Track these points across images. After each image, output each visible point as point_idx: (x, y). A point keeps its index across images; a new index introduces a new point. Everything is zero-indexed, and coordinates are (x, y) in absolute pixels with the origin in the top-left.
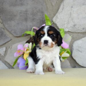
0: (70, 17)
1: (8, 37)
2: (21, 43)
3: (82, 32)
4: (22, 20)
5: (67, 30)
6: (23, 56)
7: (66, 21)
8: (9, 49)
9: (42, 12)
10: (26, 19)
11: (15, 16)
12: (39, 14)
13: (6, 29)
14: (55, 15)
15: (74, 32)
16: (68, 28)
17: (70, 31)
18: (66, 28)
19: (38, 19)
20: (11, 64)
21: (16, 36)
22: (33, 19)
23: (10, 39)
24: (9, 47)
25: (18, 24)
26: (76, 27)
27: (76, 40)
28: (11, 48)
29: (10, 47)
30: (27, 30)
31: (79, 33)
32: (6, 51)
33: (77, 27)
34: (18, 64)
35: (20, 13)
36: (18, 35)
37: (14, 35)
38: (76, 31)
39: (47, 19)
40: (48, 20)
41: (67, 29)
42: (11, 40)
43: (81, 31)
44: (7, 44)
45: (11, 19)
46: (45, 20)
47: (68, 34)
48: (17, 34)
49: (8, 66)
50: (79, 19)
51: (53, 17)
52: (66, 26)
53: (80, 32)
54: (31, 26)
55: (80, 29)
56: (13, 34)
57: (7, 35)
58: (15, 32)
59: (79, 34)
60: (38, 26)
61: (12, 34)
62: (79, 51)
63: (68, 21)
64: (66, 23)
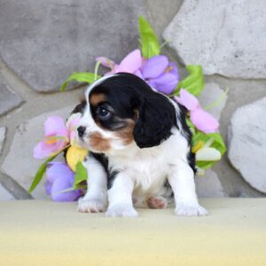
0: (222, 27)
1: (13, 92)
2: (57, 112)
3: (262, 76)
4: (60, 37)
5: (211, 70)
6: (65, 156)
7: (208, 41)
8: (17, 134)
9: (129, 10)
10: (73, 34)
11: (37, 22)
12: (117, 15)
13: (7, 66)
14: (170, 19)
15: (235, 76)
16: (215, 65)
17: (221, 72)
18: (210, 63)
19: (114, 34)
20: (22, 184)
21: (40, 89)
22: (98, 34)
23: (19, 101)
24: (18, 127)
25: (46, 48)
26: (241, 58)
27: (240, 105)
28: (25, 130)
29: (21, 128)
30: (77, 70)
31: (251, 80)
32: (5, 139)
33: (245, 58)
34: (49, 184)
35: (55, 12)
36: (47, 88)
37: (32, 88)
38: (243, 75)
39: (144, 34)
40: (150, 35)
41: (211, 65)
42: (23, 102)
43: (260, 73)
44: (8, 116)
45: (22, 34)
46: (137, 37)
47: (216, 82)
48: (44, 84)
49: (12, 189)
50: (251, 32)
51: (166, 25)
52: (207, 56)
53: (256, 77)
54: (89, 55)
55: (255, 67)
56: (30, 82)
57: (8, 87)
58: (37, 78)
59: (254, 83)
60: (114, 56)
61: (27, 85)
62: (252, 140)
63: (216, 39)
64: (207, 45)
